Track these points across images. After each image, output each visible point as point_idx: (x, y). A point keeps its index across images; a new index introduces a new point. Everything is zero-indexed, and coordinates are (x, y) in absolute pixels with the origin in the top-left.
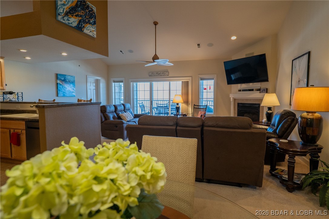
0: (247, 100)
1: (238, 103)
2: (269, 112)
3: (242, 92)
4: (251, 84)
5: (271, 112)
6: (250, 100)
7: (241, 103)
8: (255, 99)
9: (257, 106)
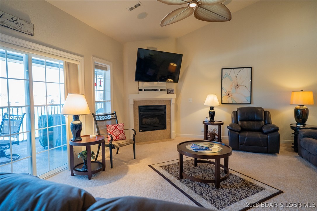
0: (151, 101)
1: (139, 106)
2: (211, 111)
3: (143, 92)
4: (155, 83)
5: (213, 111)
6: (156, 101)
7: (144, 106)
8: (161, 101)
9: (163, 107)
